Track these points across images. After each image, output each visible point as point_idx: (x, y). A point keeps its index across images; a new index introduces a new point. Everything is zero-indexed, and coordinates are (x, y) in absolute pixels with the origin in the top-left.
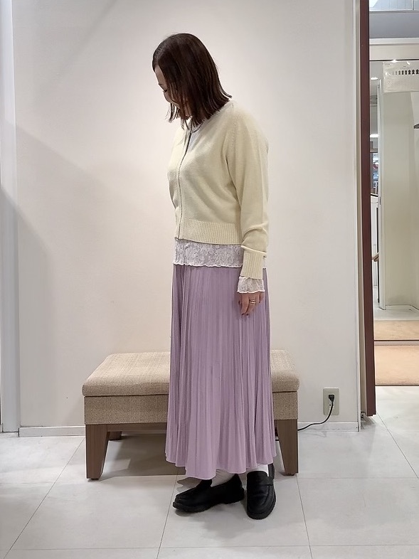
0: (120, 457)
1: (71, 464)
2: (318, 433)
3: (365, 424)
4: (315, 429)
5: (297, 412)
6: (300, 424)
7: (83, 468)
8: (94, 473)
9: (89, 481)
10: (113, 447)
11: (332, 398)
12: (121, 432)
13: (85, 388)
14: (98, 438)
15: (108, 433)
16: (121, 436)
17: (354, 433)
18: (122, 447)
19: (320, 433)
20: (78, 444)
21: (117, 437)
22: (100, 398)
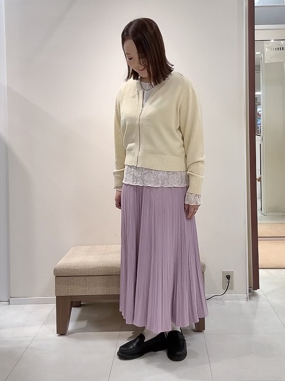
0: (80, 319)
1: (46, 324)
2: (219, 302)
3: (252, 296)
4: (217, 299)
7: (54, 326)
8: (62, 330)
9: (58, 336)
10: (75, 312)
11: (228, 277)
12: (81, 301)
13: (55, 270)
14: (65, 305)
15: (72, 302)
16: (81, 304)
17: (243, 302)
18: (82, 312)
19: (221, 302)
20: (51, 310)
21: (78, 305)
22: (66, 278)
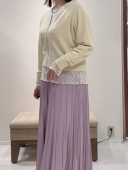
0: (25, 153)
1: (5, 157)
2: (106, 144)
3: (125, 140)
4: (105, 142)
5: (97, 135)
6: (98, 140)
7: (10, 158)
8: (14, 160)
9: (12, 163)
10: (22, 150)
11: (111, 130)
12: (25, 144)
13: (10, 126)
14: (16, 146)
15: (20, 144)
16: (25, 145)
17: (120, 144)
18: (26, 149)
19: (107, 144)
20: (8, 148)
21: (24, 146)
22: (17, 130)
